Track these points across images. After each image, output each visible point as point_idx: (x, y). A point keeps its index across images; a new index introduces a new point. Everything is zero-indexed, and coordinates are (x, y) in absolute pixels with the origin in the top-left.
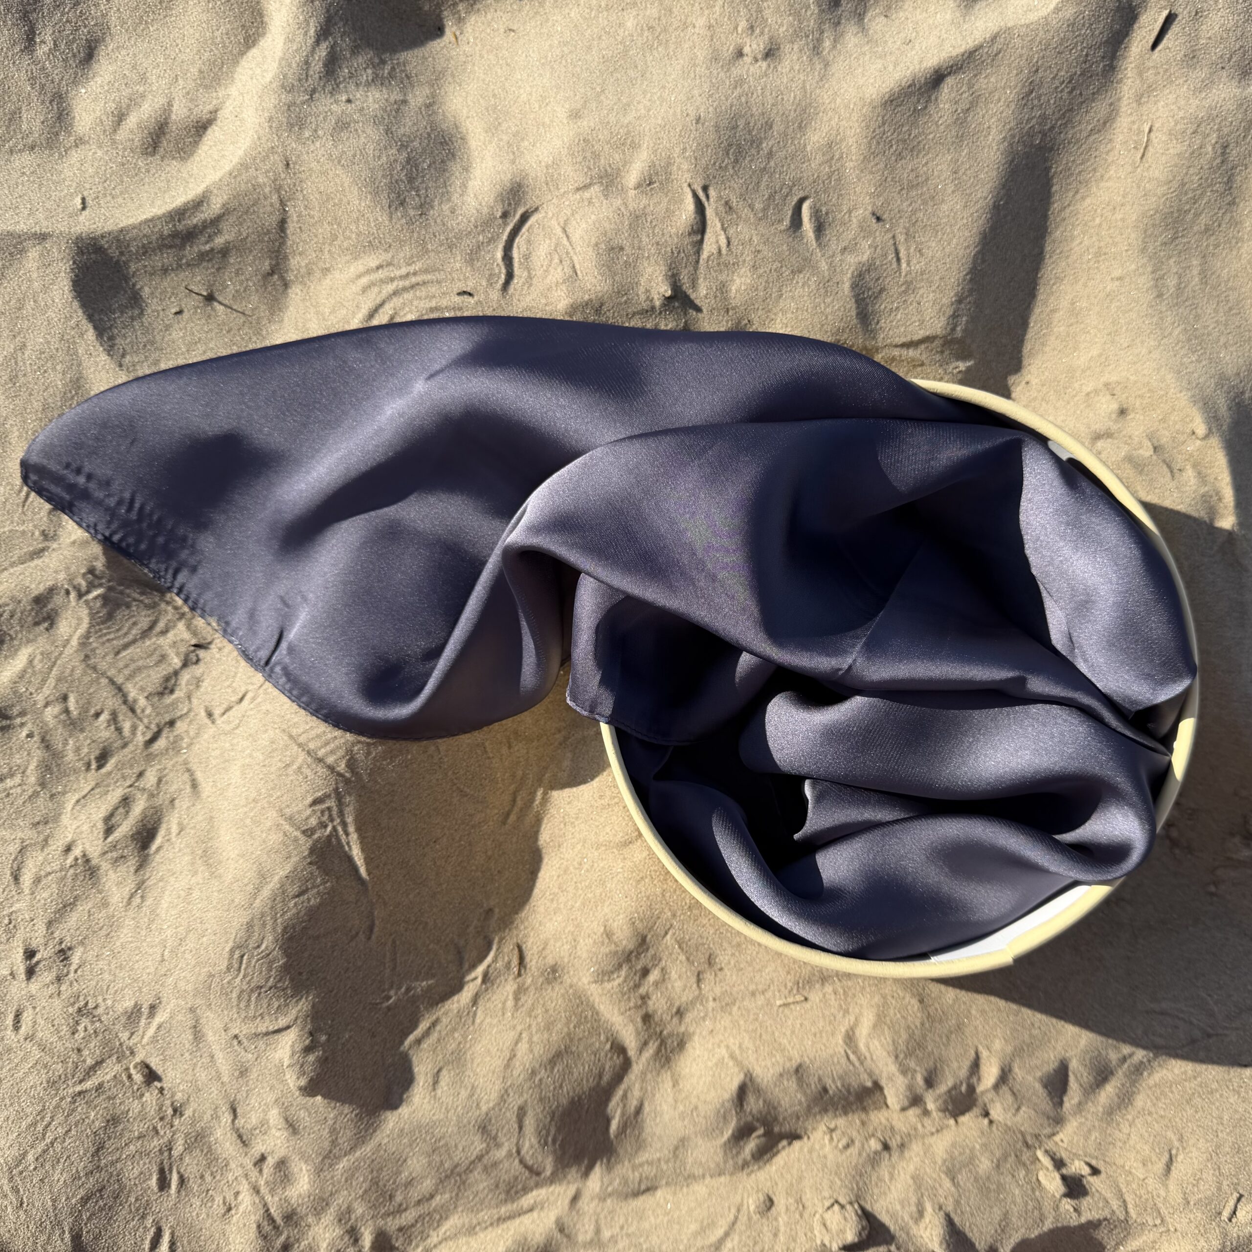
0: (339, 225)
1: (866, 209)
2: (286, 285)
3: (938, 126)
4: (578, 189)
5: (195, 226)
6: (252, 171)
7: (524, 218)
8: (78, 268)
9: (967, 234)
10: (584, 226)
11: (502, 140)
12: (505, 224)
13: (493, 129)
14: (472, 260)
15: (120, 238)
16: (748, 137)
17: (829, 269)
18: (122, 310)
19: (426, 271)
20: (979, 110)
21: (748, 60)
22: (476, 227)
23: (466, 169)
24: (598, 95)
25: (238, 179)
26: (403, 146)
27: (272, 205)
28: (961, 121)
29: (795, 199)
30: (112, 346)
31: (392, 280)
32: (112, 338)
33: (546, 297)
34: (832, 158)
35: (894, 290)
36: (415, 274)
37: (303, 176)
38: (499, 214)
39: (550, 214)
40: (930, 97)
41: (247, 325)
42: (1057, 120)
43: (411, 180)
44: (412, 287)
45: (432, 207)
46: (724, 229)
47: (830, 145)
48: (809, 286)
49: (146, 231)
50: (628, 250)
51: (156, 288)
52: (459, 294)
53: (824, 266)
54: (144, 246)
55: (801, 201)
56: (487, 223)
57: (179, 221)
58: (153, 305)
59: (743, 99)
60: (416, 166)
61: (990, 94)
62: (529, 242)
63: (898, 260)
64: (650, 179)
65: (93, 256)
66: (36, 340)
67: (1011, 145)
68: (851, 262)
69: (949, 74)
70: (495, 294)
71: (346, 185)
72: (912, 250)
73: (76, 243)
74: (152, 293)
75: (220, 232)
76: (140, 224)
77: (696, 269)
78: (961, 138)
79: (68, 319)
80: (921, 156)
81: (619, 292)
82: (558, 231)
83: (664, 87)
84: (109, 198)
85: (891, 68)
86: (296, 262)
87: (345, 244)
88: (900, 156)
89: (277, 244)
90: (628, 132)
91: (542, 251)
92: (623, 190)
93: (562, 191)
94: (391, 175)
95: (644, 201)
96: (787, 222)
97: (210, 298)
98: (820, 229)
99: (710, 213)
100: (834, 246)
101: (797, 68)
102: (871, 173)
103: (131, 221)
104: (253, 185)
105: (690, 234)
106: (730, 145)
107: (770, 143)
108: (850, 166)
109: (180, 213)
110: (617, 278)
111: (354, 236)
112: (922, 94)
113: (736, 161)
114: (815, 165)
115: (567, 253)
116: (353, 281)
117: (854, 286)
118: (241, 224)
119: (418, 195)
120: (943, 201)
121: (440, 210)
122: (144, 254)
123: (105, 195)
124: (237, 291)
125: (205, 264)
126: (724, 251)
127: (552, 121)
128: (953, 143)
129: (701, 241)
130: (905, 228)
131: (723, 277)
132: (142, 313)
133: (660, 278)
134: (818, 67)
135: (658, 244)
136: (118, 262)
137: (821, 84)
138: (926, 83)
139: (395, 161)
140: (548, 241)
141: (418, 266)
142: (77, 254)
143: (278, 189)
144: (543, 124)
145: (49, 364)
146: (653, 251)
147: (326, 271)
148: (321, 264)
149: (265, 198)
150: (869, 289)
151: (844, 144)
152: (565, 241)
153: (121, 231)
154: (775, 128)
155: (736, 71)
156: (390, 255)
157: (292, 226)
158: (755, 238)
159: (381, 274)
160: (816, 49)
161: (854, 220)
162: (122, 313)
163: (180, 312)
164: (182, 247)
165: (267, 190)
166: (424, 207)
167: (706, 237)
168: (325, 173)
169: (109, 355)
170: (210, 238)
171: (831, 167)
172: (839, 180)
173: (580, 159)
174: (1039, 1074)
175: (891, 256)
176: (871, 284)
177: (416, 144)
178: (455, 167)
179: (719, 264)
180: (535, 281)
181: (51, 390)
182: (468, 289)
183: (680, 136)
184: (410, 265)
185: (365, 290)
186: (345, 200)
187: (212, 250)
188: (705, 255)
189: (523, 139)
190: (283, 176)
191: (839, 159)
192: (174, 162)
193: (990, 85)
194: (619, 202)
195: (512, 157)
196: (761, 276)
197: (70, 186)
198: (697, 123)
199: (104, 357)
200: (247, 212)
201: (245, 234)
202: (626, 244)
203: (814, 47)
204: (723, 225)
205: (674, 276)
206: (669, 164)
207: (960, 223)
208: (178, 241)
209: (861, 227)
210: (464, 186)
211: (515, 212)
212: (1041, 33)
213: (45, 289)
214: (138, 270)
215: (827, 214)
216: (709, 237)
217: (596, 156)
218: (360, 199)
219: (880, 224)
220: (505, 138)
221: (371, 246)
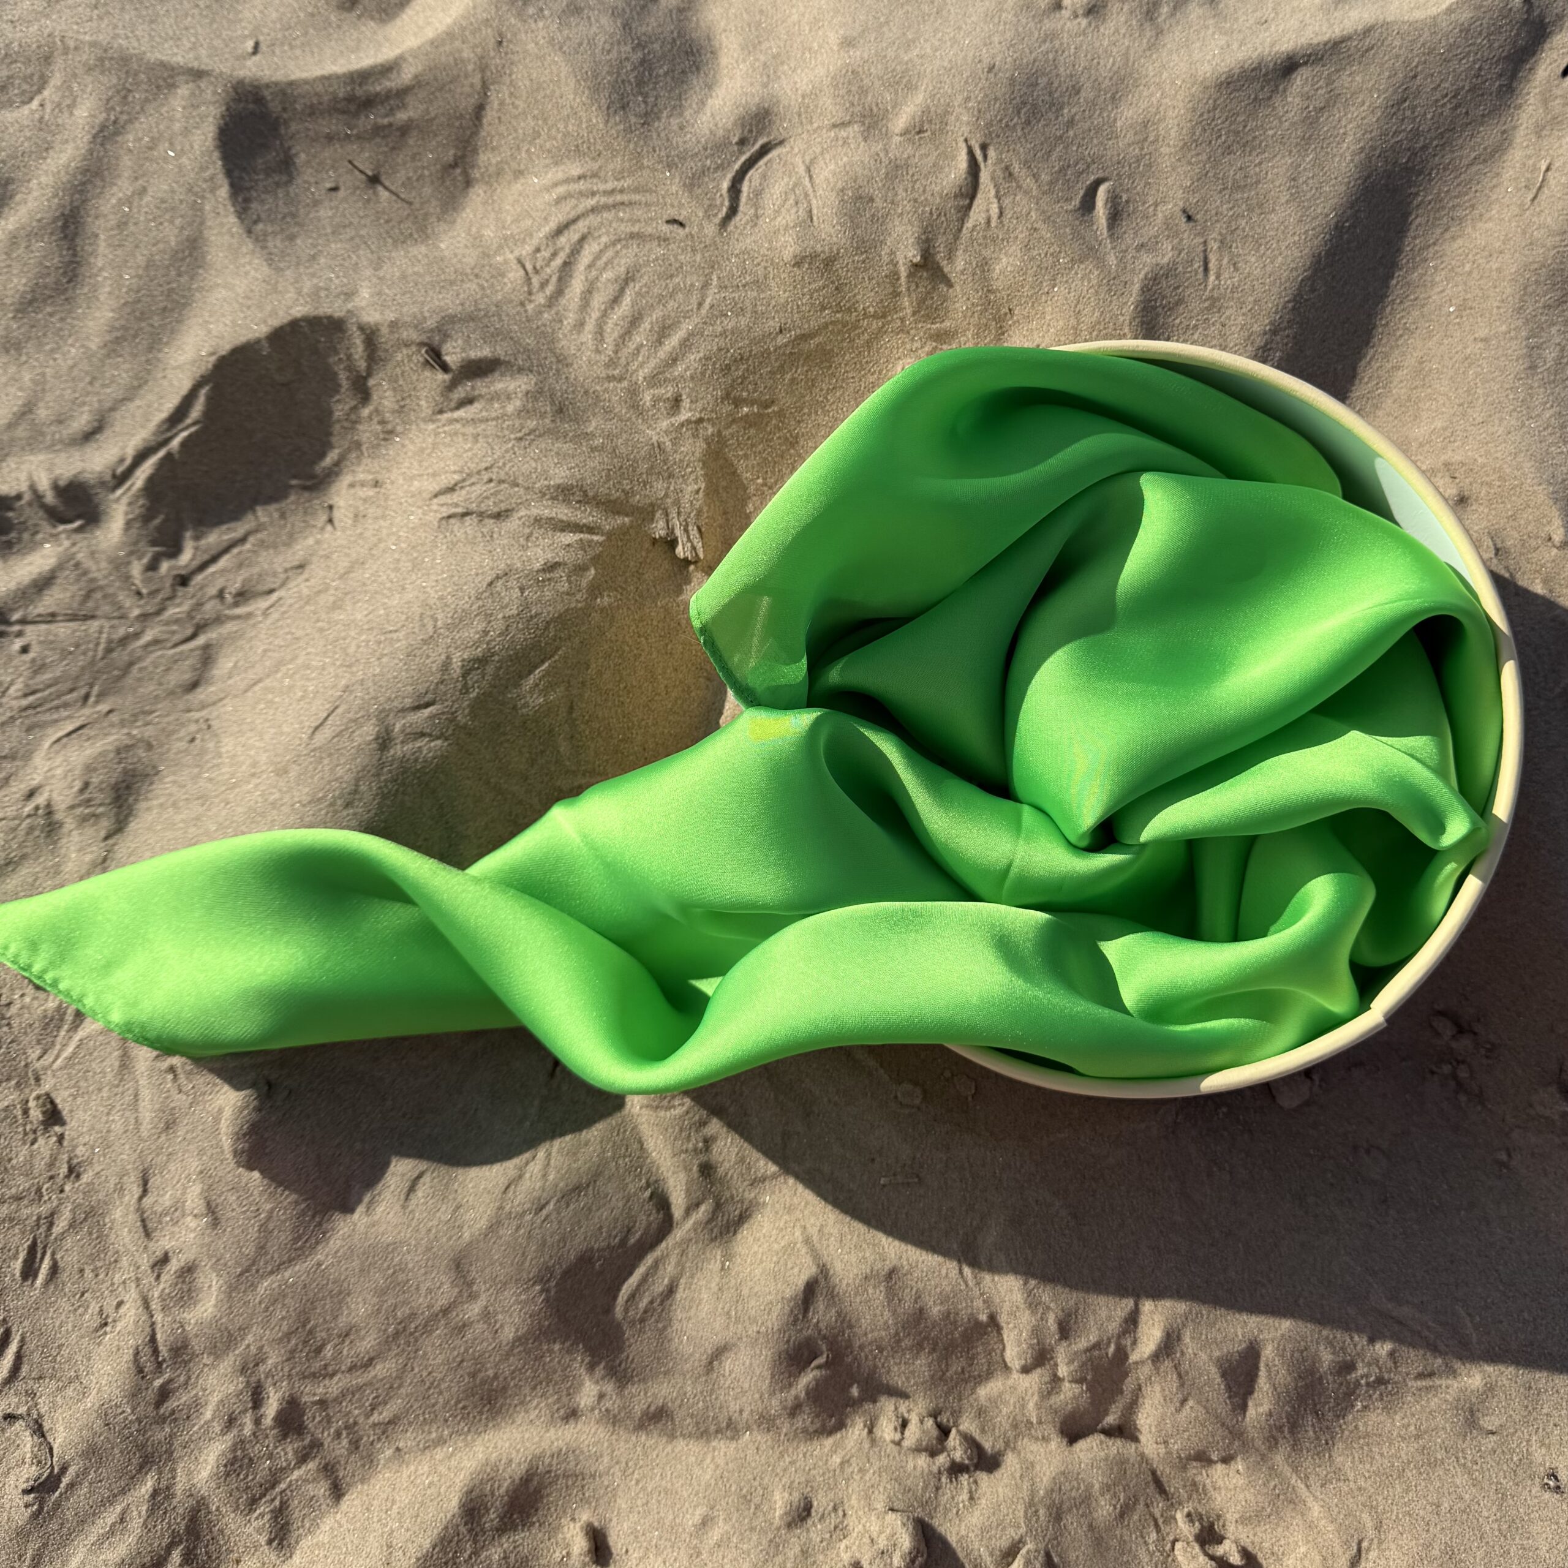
0: (545, 120)
1: (1175, 205)
2: (468, 183)
3: (1281, 122)
4: (834, 126)
5: (377, 94)
6: (458, 43)
7: (765, 150)
8: (231, 116)
9: (1297, 254)
10: (832, 167)
11: (757, 60)
12: (741, 153)
13: (751, 47)
14: (692, 185)
15: (286, 91)
16: (1047, 98)
17: (1117, 265)
18: (269, 172)
19: (637, 190)
20: (1336, 111)
21: (1066, 13)
22: (706, 149)
23: (710, 87)
24: (881, 26)
25: (441, 49)
26: (640, 45)
27: (472, 85)
28: (1311, 120)
29: (1092, 178)
30: (245, 210)
31: (593, 194)
32: (247, 200)
33: (770, 242)
34: (1145, 139)
35: (1195, 305)
36: (622, 191)
37: (516, 58)
38: (735, 140)
39: (796, 150)
40: (1277, 87)
41: (411, 218)
42: (1432, 139)
43: (640, 83)
44: (614, 206)
45: (659, 119)
46: (998, 197)
47: (1145, 124)
48: (1089, 281)
49: (320, 88)
50: (879, 203)
51: (315, 157)
52: (668, 222)
53: (1112, 260)
54: (312, 106)
55: (1098, 183)
56: (719, 146)
57: (360, 85)
58: (306, 175)
59: (1051, 56)
60: (651, 70)
61: (1353, 94)
62: (764, 177)
63: (1206, 270)
64: (922, 126)
65: (251, 106)
66: (159, 187)
67: (1369, 158)
68: (1146, 263)
69: (1305, 63)
70: (710, 229)
71: (562, 75)
72: (1225, 261)
73: (235, 88)
74: (309, 162)
75: (404, 106)
76: (314, 80)
77: (957, 238)
78: (1307, 140)
79: (203, 169)
80: (1254, 153)
81: (858, 248)
82: (801, 169)
83: (960, 28)
84: (286, 48)
85: (1235, 46)
86: (486, 159)
87: (548, 145)
88: (1228, 150)
89: (468, 133)
90: (907, 70)
91: (777, 189)
92: (887, 135)
93: (815, 125)
94: (619, 74)
95: (910, 150)
96: (1076, 202)
97: (374, 180)
98: (1115, 217)
99: (984, 176)
100: (1129, 240)
101: (1123, 31)
102: (1190, 163)
103: (305, 75)
104: (455, 60)
105: (956, 196)
106: (1024, 103)
107: (1074, 111)
108: (1167, 152)
109: (363, 76)
110: (859, 232)
111: (560, 136)
112: (1268, 82)
113: (1028, 122)
114: (1124, 143)
115: (806, 195)
116: (547, 189)
117: (1145, 289)
118: (431, 101)
119: (645, 102)
120: (1274, 210)
121: (668, 123)
122: (310, 115)
123: (282, 44)
124: (409, 179)
125: (378, 140)
126: (993, 224)
127: (820, 47)
128: (1297, 144)
129: (969, 207)
130: (1220, 234)
131: (987, 253)
132: (290, 181)
133: (911, 241)
134: (1148, 34)
135: (915, 201)
136: (277, 118)
137: (1148, 53)
138: (1274, 70)
139: (627, 59)
140: (786, 179)
141: (626, 183)
142: (234, 100)
143: (483, 68)
144: (810, 49)
145: (167, 217)
146: (908, 208)
147: (519, 174)
148: (514, 165)
149: (466, 76)
150: (1164, 297)
151: (1162, 126)
152: (807, 181)
153: (291, 84)
154: (1083, 94)
155: (1048, 25)
156: (599, 163)
157: (490, 115)
158: (1033, 214)
159: (582, 185)
160: (1150, 14)
161: (1160, 215)
162: (268, 175)
163: (335, 189)
164: (356, 115)
165: (470, 67)
166: (648, 118)
167: (976, 203)
168: (542, 58)
169: (239, 218)
170: (392, 111)
171: (1142, 149)
172: (1150, 166)
173: (842, 92)
174: (1217, 1354)
175: (1198, 265)
176: (1168, 292)
177: (657, 46)
178: (696, 82)
179: (985, 237)
180: (760, 222)
181: (161, 246)
182: (681, 219)
183: (966, 82)
184: (618, 180)
185: (558, 201)
186: (558, 93)
187: (390, 125)
188: (969, 224)
189: (782, 63)
190: (492, 54)
191: (1153, 142)
192: (372, 24)
193: (1355, 84)
194: (880, 146)
195: (765, 79)
196: (1032, 259)
197: (245, 28)
198: (990, 70)
199: (233, 219)
200: (441, 89)
201: (433, 115)
202: (878, 195)
203: (1148, 12)
204: (997, 192)
205: (927, 240)
206: (947, 113)
207: (1290, 240)
208: (353, 108)
209: (1167, 224)
210: (702, 103)
211: (755, 141)
212: (1427, 34)
213: (186, 131)
214: (298, 132)
215: (1127, 202)
216: (979, 201)
217: (863, 91)
218: (576, 94)
219: (1191, 224)
220: (762, 58)
221: (578, 152)
